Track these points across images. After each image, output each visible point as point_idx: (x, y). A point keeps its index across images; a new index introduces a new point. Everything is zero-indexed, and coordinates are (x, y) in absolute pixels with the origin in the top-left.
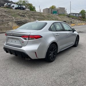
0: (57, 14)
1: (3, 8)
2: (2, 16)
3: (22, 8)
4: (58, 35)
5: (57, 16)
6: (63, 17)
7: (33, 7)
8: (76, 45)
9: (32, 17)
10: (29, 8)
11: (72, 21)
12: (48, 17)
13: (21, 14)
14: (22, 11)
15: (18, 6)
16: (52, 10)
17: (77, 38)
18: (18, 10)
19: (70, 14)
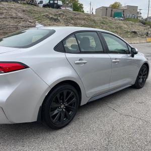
0: (122, 19)
1: (20, 5)
2: (16, 18)
3: (55, 5)
4: (85, 63)
5: (121, 22)
6: (132, 24)
7: (78, 4)
8: (138, 85)
9: (72, 22)
10: (71, 7)
11: (149, 32)
12: (103, 23)
13: (51, 16)
14: (54, 11)
15: (49, 2)
16: (112, 10)
17: (141, 70)
18: (47, 9)
19: (146, 20)
